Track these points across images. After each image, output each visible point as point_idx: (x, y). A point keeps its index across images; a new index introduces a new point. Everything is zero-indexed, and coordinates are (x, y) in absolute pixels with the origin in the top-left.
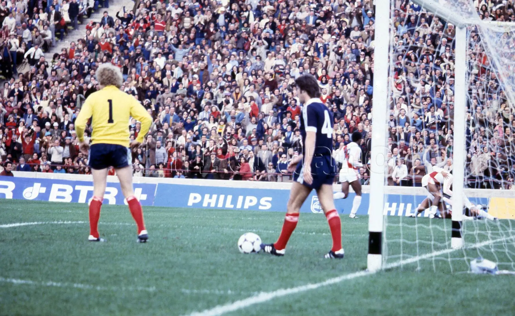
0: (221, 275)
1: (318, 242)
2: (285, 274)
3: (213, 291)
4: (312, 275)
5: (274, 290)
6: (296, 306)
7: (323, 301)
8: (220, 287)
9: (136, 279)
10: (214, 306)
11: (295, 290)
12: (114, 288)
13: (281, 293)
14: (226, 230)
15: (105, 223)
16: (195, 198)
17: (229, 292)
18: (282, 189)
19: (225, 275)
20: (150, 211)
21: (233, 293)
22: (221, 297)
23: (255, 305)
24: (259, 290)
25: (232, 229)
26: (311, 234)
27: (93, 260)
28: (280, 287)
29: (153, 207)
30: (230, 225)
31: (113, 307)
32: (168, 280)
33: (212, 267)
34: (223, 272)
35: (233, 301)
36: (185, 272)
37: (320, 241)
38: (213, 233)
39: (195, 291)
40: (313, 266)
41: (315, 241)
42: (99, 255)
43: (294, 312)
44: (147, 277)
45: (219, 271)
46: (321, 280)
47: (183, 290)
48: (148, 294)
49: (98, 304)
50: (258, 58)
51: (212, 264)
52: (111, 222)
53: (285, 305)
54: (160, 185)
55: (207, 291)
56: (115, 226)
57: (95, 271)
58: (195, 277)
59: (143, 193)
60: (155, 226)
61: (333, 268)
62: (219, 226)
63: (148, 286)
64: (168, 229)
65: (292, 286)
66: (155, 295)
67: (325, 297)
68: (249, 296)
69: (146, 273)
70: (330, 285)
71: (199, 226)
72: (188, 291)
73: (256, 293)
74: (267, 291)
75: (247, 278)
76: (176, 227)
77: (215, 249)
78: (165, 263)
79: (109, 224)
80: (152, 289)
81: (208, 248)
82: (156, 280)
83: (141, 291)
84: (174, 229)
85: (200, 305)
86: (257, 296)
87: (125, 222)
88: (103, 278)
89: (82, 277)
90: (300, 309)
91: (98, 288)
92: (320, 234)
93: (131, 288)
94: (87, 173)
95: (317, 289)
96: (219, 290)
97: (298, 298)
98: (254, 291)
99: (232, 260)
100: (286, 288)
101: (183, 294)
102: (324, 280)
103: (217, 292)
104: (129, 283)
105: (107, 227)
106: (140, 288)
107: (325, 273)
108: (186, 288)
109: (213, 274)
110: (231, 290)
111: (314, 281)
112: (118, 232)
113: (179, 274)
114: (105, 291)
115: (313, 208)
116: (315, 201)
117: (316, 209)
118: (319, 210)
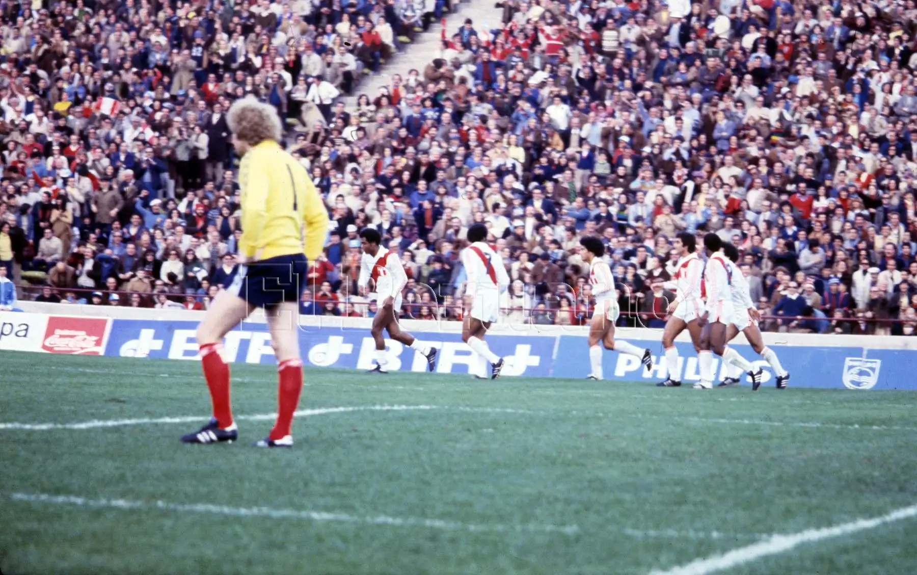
0: (695, 504)
1: (866, 442)
2: (814, 501)
3: (683, 533)
4: (864, 502)
5: (798, 530)
6: (842, 560)
7: (889, 551)
8: (698, 524)
9: (538, 511)
10: (690, 560)
11: (836, 531)
12: (500, 527)
13: (813, 535)
14: (694, 421)
15: (468, 409)
16: (629, 362)
17: (715, 534)
18: (789, 345)
19: (704, 503)
20: (547, 387)
21: (722, 535)
22: (701, 543)
23: (766, 558)
24: (770, 531)
25: (704, 420)
26: (850, 427)
27: (456, 477)
28: (807, 526)
29: (552, 379)
30: (702, 412)
31: (503, 562)
32: (598, 512)
33: (678, 489)
34: (698, 499)
35: (724, 550)
36: (628, 497)
37: (870, 441)
38: (671, 426)
39: (652, 533)
40: (863, 487)
41: (861, 441)
42: (465, 467)
43: (838, 570)
44: (559, 506)
45: (691, 496)
46: (881, 512)
47: (629, 531)
48: (567, 541)
49: (475, 556)
50: (739, 104)
51: (677, 483)
52: (479, 406)
53: (820, 559)
54: (564, 338)
55: (672, 533)
56: (489, 413)
57: (462, 497)
58: (648, 507)
59: (532, 353)
60: (562, 414)
61: (902, 489)
62: (680, 415)
63: (563, 524)
64: (587, 418)
65: (830, 524)
66: (578, 539)
67: (892, 543)
68: (752, 541)
69: (557, 499)
70: (898, 521)
71: (643, 413)
72: (638, 534)
73: (764, 536)
74: (784, 532)
75: (744, 509)
76: (601, 415)
77: (678, 457)
78: (590, 481)
79: (476, 410)
80: (571, 530)
81: (665, 453)
82: (577, 512)
83: (551, 533)
84: (600, 419)
85: (664, 558)
86: (768, 541)
87: (506, 407)
88: (478, 508)
89: (439, 508)
90: (850, 566)
91: (472, 528)
92: (867, 427)
93: (532, 527)
94: (425, 317)
95: (875, 529)
96: (696, 530)
97: (842, 547)
98: (760, 532)
99: (712, 476)
100: (818, 527)
101: (629, 538)
102: (887, 513)
103: (691, 534)
104: (525, 520)
105: (474, 415)
106: (549, 528)
107: (887, 499)
108: (635, 527)
109: (681, 501)
110: (718, 529)
111: (869, 513)
112: (494, 424)
113: (619, 502)
114: (483, 533)
115: (848, 379)
116: (851, 367)
117: (853, 382)
118: (858, 384)
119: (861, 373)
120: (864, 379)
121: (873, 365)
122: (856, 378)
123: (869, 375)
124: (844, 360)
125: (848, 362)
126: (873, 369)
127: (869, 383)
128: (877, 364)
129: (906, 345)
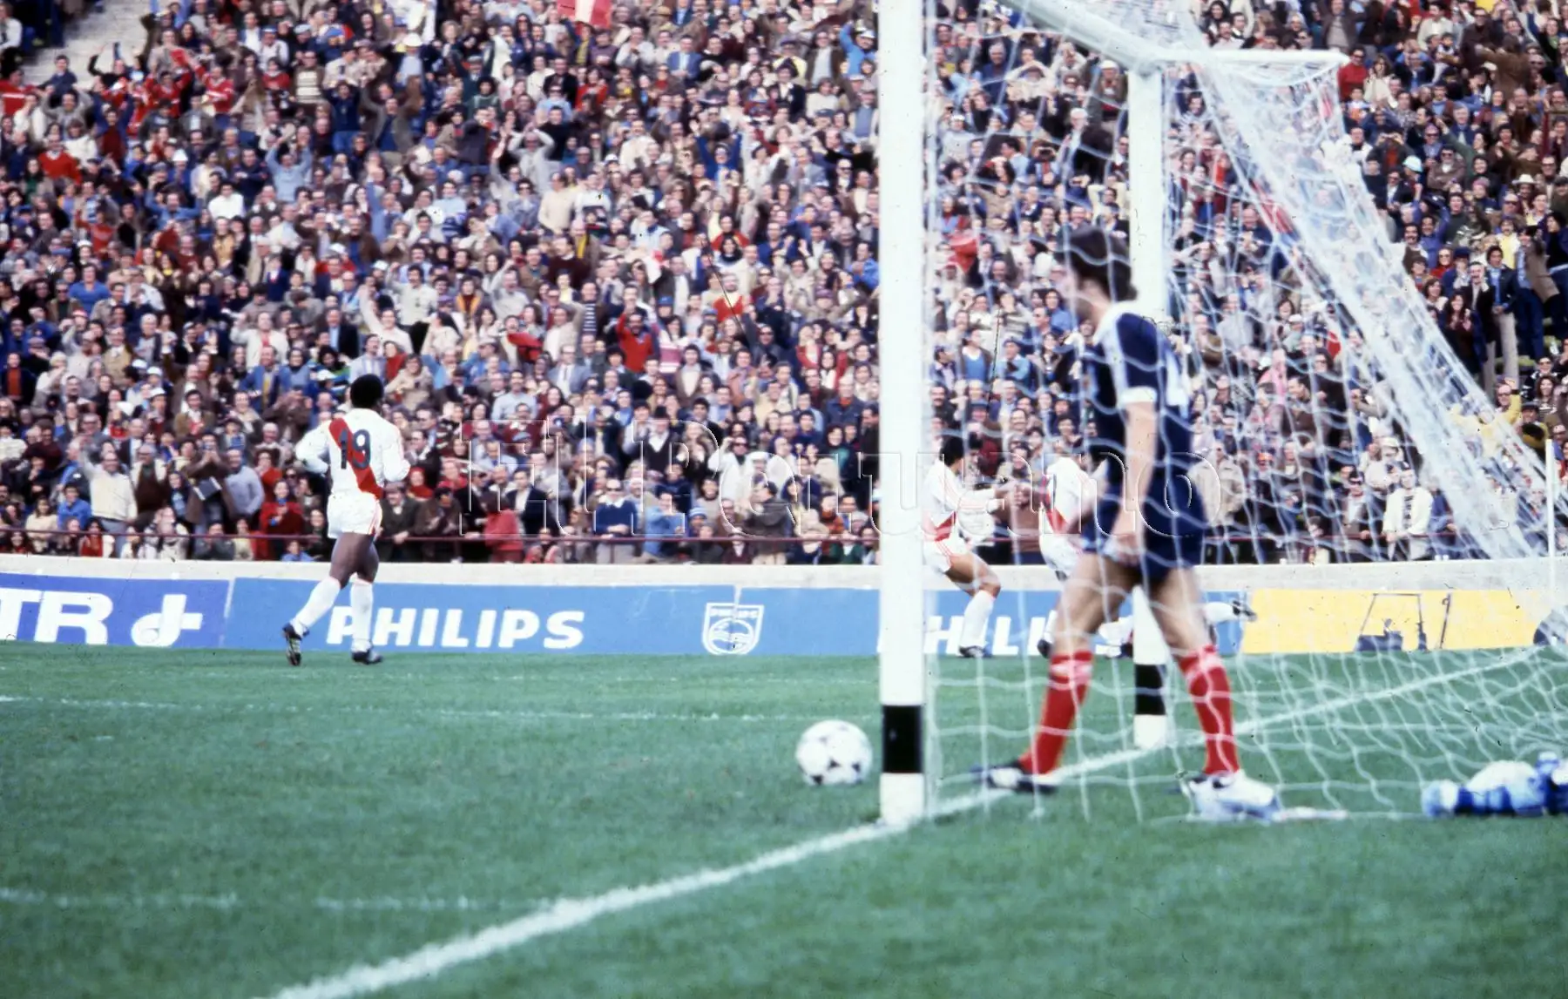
0: (435, 854)
1: (728, 743)
2: (632, 841)
3: (411, 902)
4: (714, 843)
5: (598, 892)
6: (668, 939)
7: (749, 922)
8: (435, 888)
9: (176, 873)
10: (416, 946)
11: (663, 890)
12: (110, 900)
13: (621, 899)
14: (446, 716)
15: (76, 703)
17: (463, 903)
18: (613, 584)
19: (448, 851)
20: (210, 665)
21: (475, 904)
22: (438, 917)
23: (543, 939)
24: (553, 894)
25: (464, 713)
26: (704, 719)
27: (44, 816)
28: (615, 883)
29: (224, 652)
30: (461, 699)
31: (110, 957)
32: (275, 872)
33: (408, 830)
34: (441, 844)
35: (475, 930)
36: (324, 845)
37: (734, 740)
38: (408, 726)
39: (359, 903)
40: (715, 817)
41: (719, 741)
42: (61, 799)
43: (663, 955)
44: (209, 865)
45: (430, 841)
46: (739, 857)
47: (322, 902)
48: (216, 920)
49: (64, 949)
50: (524, 186)
51: (406, 820)
52: (94, 698)
53: (633, 936)
54: (240, 582)
55: (394, 903)
56: (108, 709)
57: (53, 849)
58: (356, 860)
59: (189, 608)
60: (228, 710)
61: (778, 820)
62: (425, 705)
63: (214, 892)
64: (270, 715)
65: (653, 879)
66: (236, 916)
67: (754, 908)
68: (525, 912)
69: (208, 852)
70: (768, 871)
71: (364, 706)
72: (336, 905)
73: (544, 902)
74: (576, 894)
75: (516, 859)
76: (294, 709)
77: (415, 776)
78: (265, 820)
79: (88, 703)
80: (225, 902)
81: (392, 771)
82: (239, 872)
83: (194, 906)
84: (288, 716)
85: (374, 945)
86: (548, 910)
87: (139, 699)
88: (76, 868)
89: (13, 868)
90: (681, 947)
91: (63, 901)
92: (733, 718)
93: (161, 900)
94: (18, 550)
95: (725, 889)
96: (431, 897)
97: (670, 916)
98: (538, 897)
99: (469, 806)
100: (633, 885)
101: (319, 912)
102: (751, 858)
103: (425, 904)
104: (155, 886)
105: (84, 712)
106: (188, 900)
107: (754, 836)
108: (333, 895)
109: (409, 849)
110: (469, 896)
111: (721, 860)
112: (115, 727)
113: (310, 854)
114: (81, 911)
115: (711, 638)
116: (714, 620)
117: (718, 643)
118: (730, 646)
119: (732, 628)
120: (737, 637)
121: (753, 615)
122: (724, 637)
123: (745, 631)
124: (703, 609)
125: (710, 610)
126: (752, 622)
127: (747, 643)
128: (758, 612)
129: (810, 579)
